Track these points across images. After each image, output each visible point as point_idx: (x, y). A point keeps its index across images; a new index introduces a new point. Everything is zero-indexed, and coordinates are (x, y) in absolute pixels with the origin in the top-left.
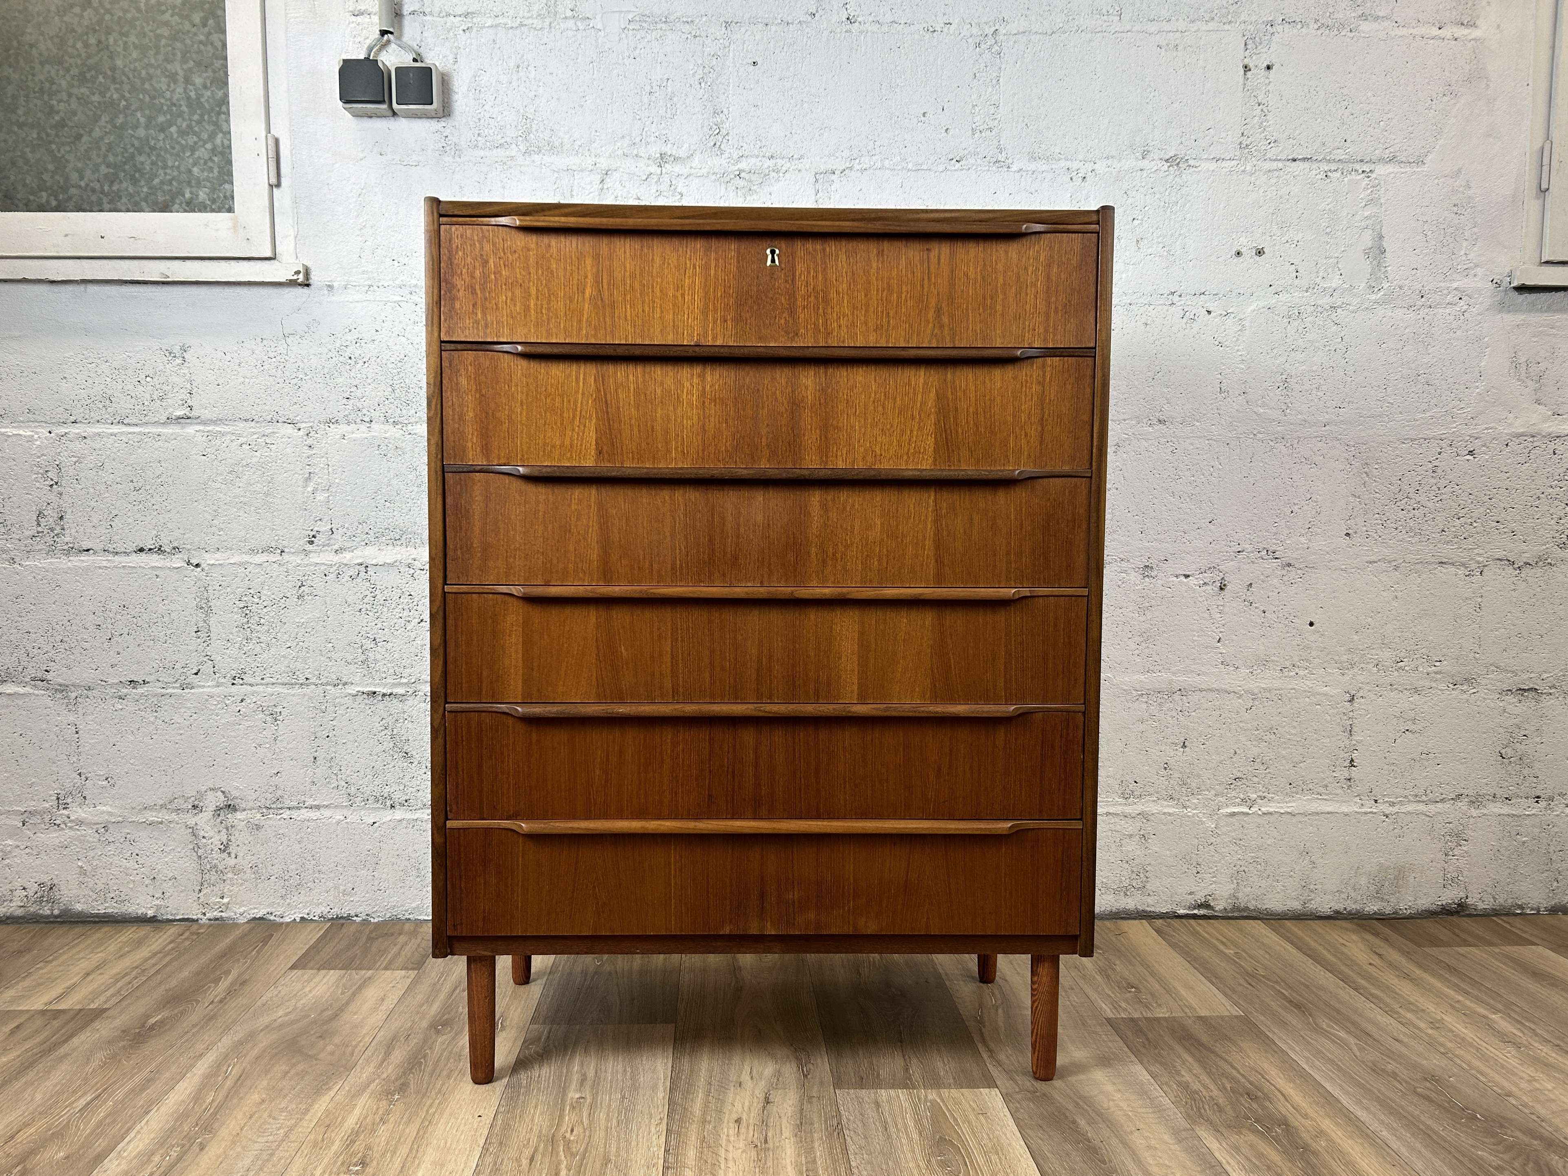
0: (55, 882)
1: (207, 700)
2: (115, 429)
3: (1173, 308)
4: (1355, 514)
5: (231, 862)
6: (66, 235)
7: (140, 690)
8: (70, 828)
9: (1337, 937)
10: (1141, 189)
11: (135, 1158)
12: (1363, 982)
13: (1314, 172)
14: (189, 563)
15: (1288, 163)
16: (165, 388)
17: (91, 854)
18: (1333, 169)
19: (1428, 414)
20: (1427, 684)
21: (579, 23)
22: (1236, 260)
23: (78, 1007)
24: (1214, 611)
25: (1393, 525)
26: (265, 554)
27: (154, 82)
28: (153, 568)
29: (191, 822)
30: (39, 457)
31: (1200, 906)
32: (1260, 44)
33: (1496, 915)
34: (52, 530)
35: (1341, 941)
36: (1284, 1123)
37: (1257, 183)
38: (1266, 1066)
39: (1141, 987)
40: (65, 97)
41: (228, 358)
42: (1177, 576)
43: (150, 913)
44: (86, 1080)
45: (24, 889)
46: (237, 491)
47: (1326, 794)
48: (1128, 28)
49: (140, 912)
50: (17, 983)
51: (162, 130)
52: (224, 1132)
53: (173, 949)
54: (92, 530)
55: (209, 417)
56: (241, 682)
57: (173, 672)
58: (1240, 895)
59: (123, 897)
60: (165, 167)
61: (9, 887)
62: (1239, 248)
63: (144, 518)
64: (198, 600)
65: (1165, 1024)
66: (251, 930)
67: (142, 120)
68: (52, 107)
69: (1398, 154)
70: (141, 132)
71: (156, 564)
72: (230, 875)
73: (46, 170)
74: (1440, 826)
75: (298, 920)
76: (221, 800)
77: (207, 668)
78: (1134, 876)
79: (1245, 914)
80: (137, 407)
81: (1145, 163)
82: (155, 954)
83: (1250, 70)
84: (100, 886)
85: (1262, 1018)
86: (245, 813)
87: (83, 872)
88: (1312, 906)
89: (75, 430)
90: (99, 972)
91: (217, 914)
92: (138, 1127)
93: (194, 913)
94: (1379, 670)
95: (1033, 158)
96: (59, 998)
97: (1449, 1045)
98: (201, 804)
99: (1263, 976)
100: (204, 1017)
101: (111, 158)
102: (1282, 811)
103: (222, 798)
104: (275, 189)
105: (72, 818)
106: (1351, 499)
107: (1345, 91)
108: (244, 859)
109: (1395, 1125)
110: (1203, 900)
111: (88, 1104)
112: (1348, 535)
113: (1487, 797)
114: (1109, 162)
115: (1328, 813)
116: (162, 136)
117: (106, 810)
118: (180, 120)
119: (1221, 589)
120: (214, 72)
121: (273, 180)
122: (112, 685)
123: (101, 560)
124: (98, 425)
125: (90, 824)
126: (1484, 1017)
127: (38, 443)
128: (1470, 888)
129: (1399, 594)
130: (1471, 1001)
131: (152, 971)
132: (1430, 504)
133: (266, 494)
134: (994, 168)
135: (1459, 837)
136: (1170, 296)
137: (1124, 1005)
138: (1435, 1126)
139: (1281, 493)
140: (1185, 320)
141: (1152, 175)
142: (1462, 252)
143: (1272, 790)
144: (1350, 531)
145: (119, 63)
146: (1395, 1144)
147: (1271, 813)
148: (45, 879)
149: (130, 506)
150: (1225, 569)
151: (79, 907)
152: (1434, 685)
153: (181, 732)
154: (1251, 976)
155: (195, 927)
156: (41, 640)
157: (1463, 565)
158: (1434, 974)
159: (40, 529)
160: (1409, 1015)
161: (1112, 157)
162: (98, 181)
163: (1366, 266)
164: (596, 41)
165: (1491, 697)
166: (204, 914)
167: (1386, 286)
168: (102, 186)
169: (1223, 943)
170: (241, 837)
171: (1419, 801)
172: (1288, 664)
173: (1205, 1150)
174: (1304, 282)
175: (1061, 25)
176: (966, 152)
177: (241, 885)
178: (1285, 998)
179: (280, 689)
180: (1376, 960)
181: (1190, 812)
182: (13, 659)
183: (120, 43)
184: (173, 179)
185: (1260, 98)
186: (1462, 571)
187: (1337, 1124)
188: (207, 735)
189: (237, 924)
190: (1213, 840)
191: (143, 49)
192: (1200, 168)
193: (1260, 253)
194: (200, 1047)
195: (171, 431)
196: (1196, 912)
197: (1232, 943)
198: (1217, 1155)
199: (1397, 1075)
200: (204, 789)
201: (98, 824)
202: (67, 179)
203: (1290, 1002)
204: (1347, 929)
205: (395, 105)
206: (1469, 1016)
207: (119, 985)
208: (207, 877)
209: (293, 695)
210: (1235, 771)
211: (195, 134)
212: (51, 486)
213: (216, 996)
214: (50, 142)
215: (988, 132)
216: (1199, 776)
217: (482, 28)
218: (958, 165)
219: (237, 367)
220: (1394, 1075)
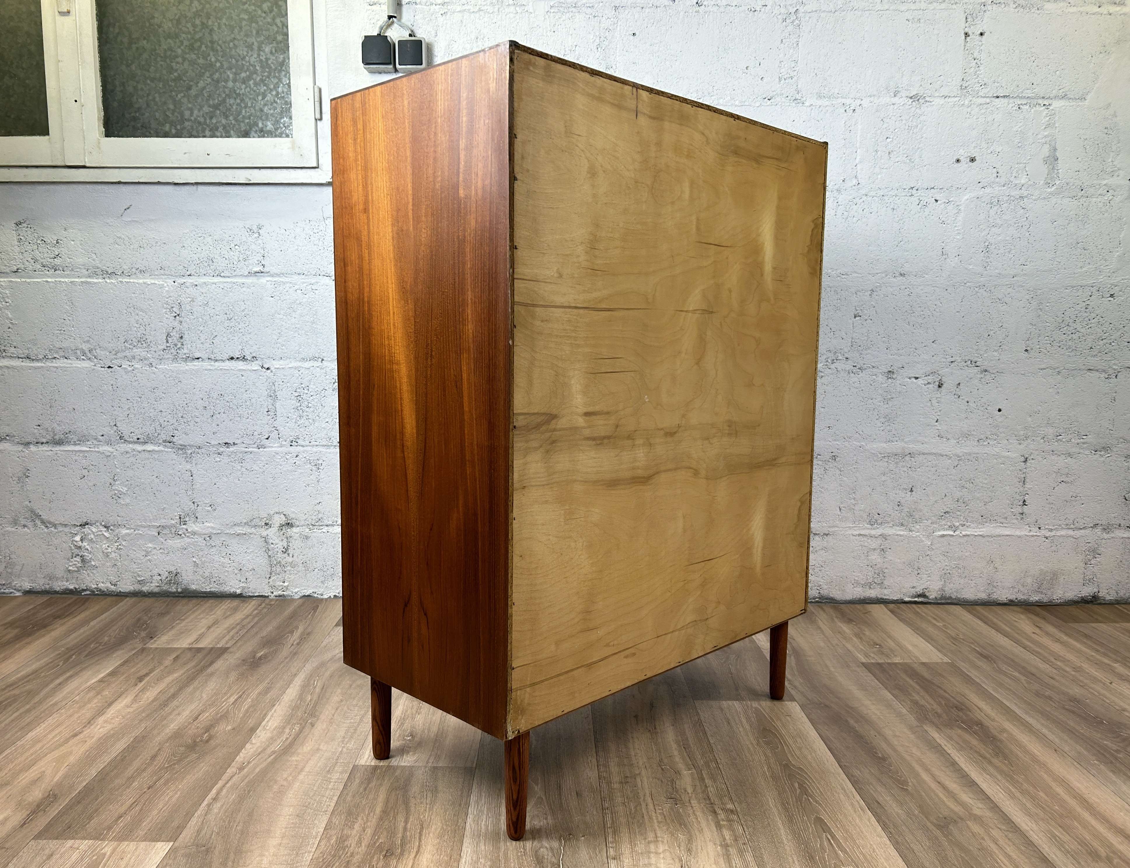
0: (179, 571)
1: (274, 456)
2: (216, 280)
3: (912, 198)
4: (1032, 336)
5: (290, 559)
6: (185, 153)
7: (232, 449)
8: (188, 537)
9: (1011, 617)
10: (893, 118)
11: (274, 730)
12: (1028, 643)
13: (1011, 105)
14: (262, 367)
15: (993, 99)
16: (247, 252)
17: (201, 553)
18: (1023, 103)
19: (1084, 269)
20: (1077, 450)
21: (517, 9)
22: (956, 165)
23: (211, 646)
24: (934, 401)
25: (1058, 344)
26: (311, 361)
27: (238, 51)
28: (240, 370)
29: (264, 534)
30: (167, 298)
31: (919, 596)
32: (977, 18)
33: (1118, 604)
34: (176, 345)
35: (1014, 619)
36: (980, 724)
37: (973, 112)
38: (967, 692)
39: (882, 644)
40: (180, 60)
41: (288, 233)
42: (910, 378)
43: (238, 592)
44: (230, 687)
45: (159, 575)
46: (293, 320)
47: (1007, 523)
48: (887, 7)
49: (232, 591)
50: (168, 632)
51: (244, 82)
52: (322, 717)
53: (257, 614)
54: (201, 346)
55: (276, 271)
56: (296, 444)
57: (252, 438)
58: (946, 589)
59: (221, 581)
60: (246, 107)
61: (150, 573)
62: (958, 157)
63: (234, 338)
64: (269, 391)
65: (900, 667)
66: (304, 603)
67: (231, 76)
68: (172, 68)
69: (1068, 93)
70: (230, 84)
71: (242, 368)
72: (289, 568)
73: (168, 109)
74: (1082, 545)
75: (332, 597)
76: (283, 520)
77: (274, 435)
78: (876, 576)
79: (949, 601)
80: (229, 266)
81: (896, 100)
82: (247, 616)
83: (969, 36)
84: (207, 574)
85: (963, 664)
86: (298, 528)
87: (196, 565)
88: (995, 596)
89: (189, 280)
90: (216, 626)
91: (280, 593)
92: (271, 714)
93: (266, 592)
94: (1045, 441)
95: (820, 97)
96: (197, 641)
97: (1085, 681)
98: (270, 522)
99: (963, 640)
100: (291, 653)
101: (211, 102)
102: (976, 534)
103: (284, 519)
104: (318, 122)
105: (189, 530)
106: (1030, 327)
107: (1033, 50)
108: (298, 558)
109: (1050, 726)
110: (921, 592)
111: (236, 700)
112: (1026, 350)
113: (1115, 526)
114: (872, 99)
115: (1007, 536)
116: (244, 86)
117: (209, 525)
118: (255, 76)
119: (939, 387)
120: (277, 43)
121: (318, 116)
122: (213, 446)
123: (206, 364)
124: (204, 277)
125: (200, 535)
126: (1109, 665)
127: (167, 289)
128: (1101, 585)
129: (1060, 391)
130: (1101, 656)
131: (249, 626)
132: (1082, 330)
133: (313, 323)
134: (794, 104)
135: (1095, 552)
136: (910, 190)
137: (872, 655)
138: (1077, 727)
139: (982, 323)
140: (920, 206)
141: (900, 108)
142: (1110, 160)
143: (969, 520)
144: (1028, 348)
145: (215, 38)
146: (1051, 737)
147: (968, 536)
148: (172, 569)
149: (224, 330)
150: (943, 374)
151: (193, 587)
152: (1082, 451)
153: (258, 476)
154: (955, 639)
155: (267, 601)
156: (170, 416)
157: (1104, 371)
158: (1076, 639)
159: (168, 345)
160: (1059, 663)
161: (874, 96)
162: (203, 116)
163: (1044, 169)
164: (529, 20)
165: (1119, 459)
166: (272, 593)
167: (1058, 182)
168: (205, 119)
169: (935, 619)
170: (296, 544)
171: (1069, 528)
172: (982, 436)
173: (930, 738)
174: (1002, 180)
175: (841, 6)
176: (775, 93)
177: (296, 574)
178: (978, 652)
179: (320, 449)
180: (1037, 631)
181: (914, 534)
182: (151, 428)
183: (216, 24)
184: (251, 115)
185: (976, 55)
186: (1103, 375)
187: (1014, 725)
188: (274, 478)
189: (293, 600)
190: (929, 553)
191: (232, 29)
192: (933, 103)
193: (973, 160)
194: (294, 670)
195: (251, 281)
196: (916, 599)
197: (941, 619)
198: (938, 740)
199: (1052, 698)
200: (272, 513)
201: (205, 534)
202: (182, 114)
203: (981, 655)
204: (1018, 612)
205: (398, 66)
206: (1099, 664)
207: (231, 634)
208: (273, 569)
209: (330, 453)
210: (945, 508)
211: (265, 85)
212: (175, 317)
213: (294, 641)
214: (171, 91)
215: (790, 80)
216: (921, 511)
217: (453, 13)
218: (769, 102)
219: (293, 240)
220: (1050, 698)
